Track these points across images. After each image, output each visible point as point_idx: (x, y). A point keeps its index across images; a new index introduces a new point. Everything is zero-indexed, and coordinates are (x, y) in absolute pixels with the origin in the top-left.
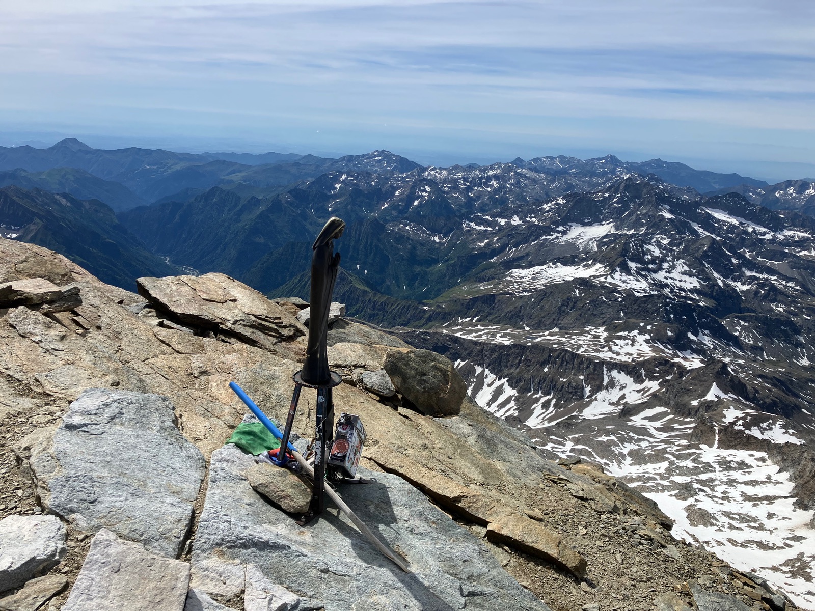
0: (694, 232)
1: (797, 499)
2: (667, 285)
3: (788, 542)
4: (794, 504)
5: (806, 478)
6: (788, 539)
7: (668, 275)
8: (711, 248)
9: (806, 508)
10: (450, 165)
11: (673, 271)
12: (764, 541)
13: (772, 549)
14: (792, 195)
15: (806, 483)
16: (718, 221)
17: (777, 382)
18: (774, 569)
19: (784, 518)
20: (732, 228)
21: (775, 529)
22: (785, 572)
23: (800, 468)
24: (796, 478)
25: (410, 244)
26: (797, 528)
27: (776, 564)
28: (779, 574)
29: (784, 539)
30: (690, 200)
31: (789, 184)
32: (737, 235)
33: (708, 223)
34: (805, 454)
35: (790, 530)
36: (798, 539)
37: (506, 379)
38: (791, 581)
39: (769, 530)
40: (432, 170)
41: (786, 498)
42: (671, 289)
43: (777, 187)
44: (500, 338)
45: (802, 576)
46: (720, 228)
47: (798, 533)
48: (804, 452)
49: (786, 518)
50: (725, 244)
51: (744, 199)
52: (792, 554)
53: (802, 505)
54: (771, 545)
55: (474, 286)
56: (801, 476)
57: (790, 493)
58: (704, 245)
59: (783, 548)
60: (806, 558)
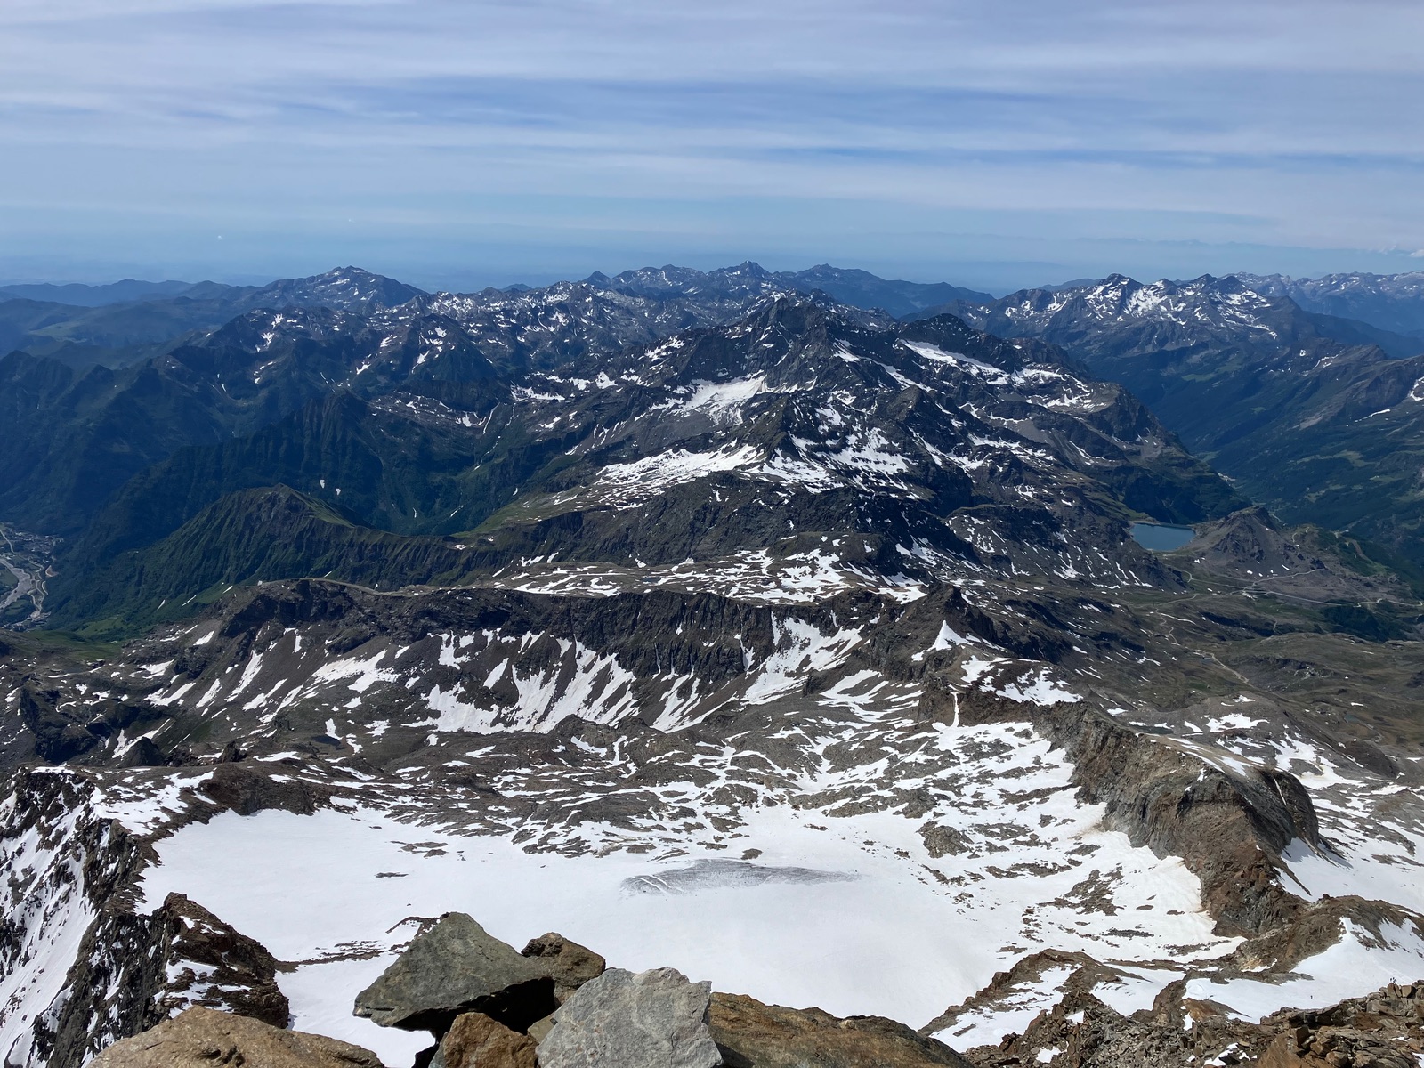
0: (891, 382)
1: (1080, 787)
2: (857, 472)
3: (1074, 857)
4: (1077, 796)
5: (1090, 754)
6: (1073, 852)
7: (857, 454)
8: (919, 405)
9: (1094, 800)
10: (479, 289)
11: (864, 448)
12: (1039, 863)
13: (1052, 872)
14: (1029, 312)
15: (1091, 761)
16: (926, 361)
17: (1034, 609)
18: (1059, 903)
19: (1065, 821)
20: (948, 370)
21: (1054, 840)
22: (1074, 906)
23: (1079, 738)
24: (1075, 756)
25: (418, 435)
26: (1084, 833)
27: (1060, 895)
28: (1066, 909)
29: (1067, 853)
30: (880, 329)
31: (1023, 295)
32: (956, 383)
33: (911, 365)
34: (1085, 717)
35: (1075, 838)
36: (1087, 850)
37: (615, 655)
38: (1084, 918)
39: (1045, 843)
40: (446, 298)
41: (1065, 788)
42: (864, 477)
43: (1007, 302)
44: (597, 587)
45: (1100, 907)
46: (930, 372)
47: (1086, 841)
48: (1083, 713)
49: (1068, 820)
50: (939, 397)
51: (961, 323)
52: (1080, 875)
53: (1088, 796)
54: (1050, 866)
55: (543, 500)
56: (1083, 752)
57: (1069, 781)
58: (907, 402)
59: (1068, 868)
60: (1102, 878)
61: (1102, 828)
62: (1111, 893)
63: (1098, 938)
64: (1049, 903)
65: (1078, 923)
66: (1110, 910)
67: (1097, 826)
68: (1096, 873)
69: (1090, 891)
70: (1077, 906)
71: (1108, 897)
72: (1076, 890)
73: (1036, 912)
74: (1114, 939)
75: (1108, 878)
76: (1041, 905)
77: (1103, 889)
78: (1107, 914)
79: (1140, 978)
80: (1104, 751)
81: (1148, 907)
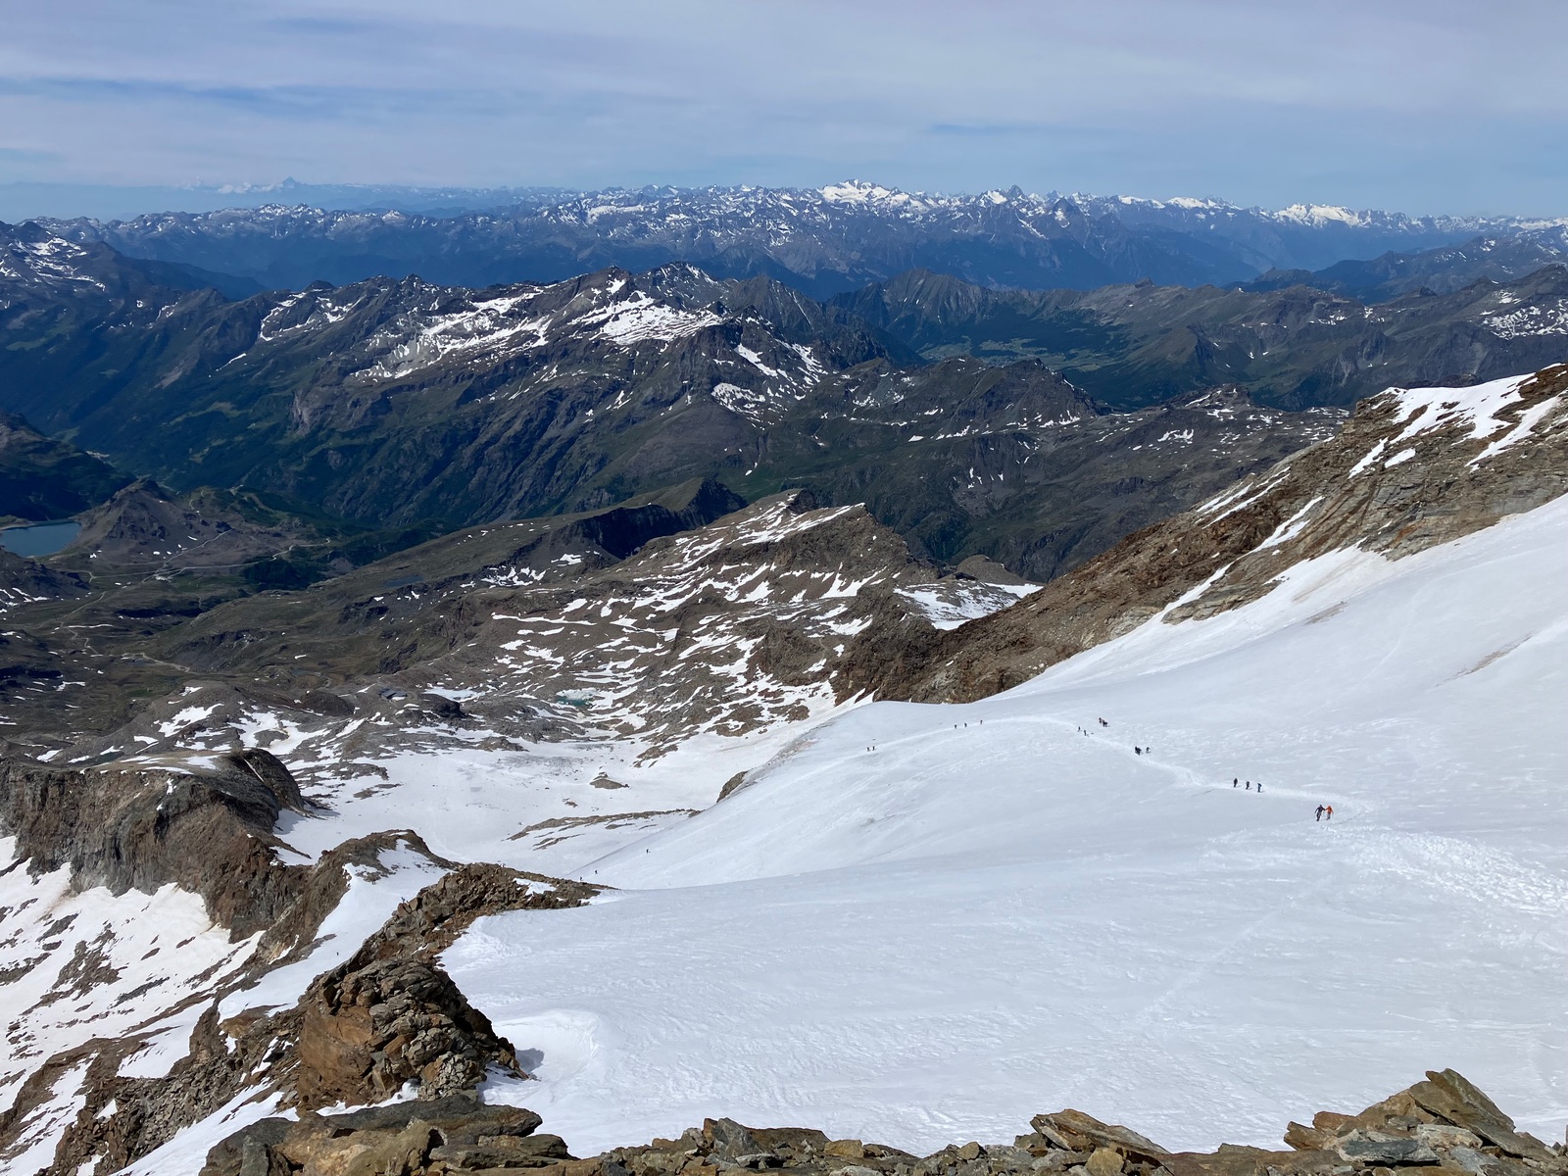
61: (73, 892)
62: (107, 958)
63: (107, 1014)
64: (36, 1006)
65: (78, 1010)
66: (111, 976)
67: (67, 893)
68: (82, 945)
69: (80, 969)
70: (72, 991)
71: (104, 964)
72: (63, 977)
73: (23, 1025)
74: (126, 1005)
75: (99, 944)
76: (26, 1013)
77: (97, 957)
78: (110, 982)
79: (168, 1029)
80: (47, 806)
81: (154, 952)
